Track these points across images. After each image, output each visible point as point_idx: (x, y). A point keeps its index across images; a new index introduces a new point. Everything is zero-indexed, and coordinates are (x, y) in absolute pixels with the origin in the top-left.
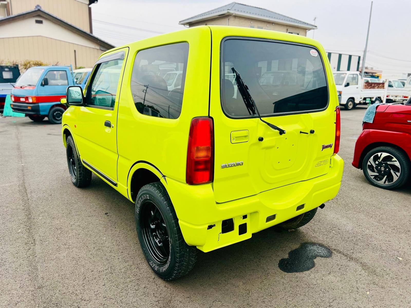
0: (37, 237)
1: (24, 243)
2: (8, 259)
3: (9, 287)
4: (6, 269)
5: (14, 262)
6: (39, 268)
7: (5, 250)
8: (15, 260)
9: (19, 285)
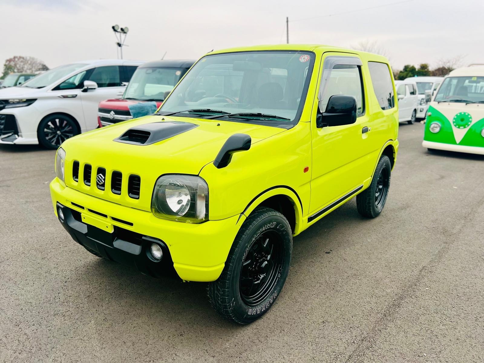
0: (416, 272)
1: (433, 274)
2: (457, 269)
3: (466, 253)
4: (462, 263)
5: (453, 265)
6: (437, 251)
7: (455, 278)
8: (451, 266)
9: (458, 250)
